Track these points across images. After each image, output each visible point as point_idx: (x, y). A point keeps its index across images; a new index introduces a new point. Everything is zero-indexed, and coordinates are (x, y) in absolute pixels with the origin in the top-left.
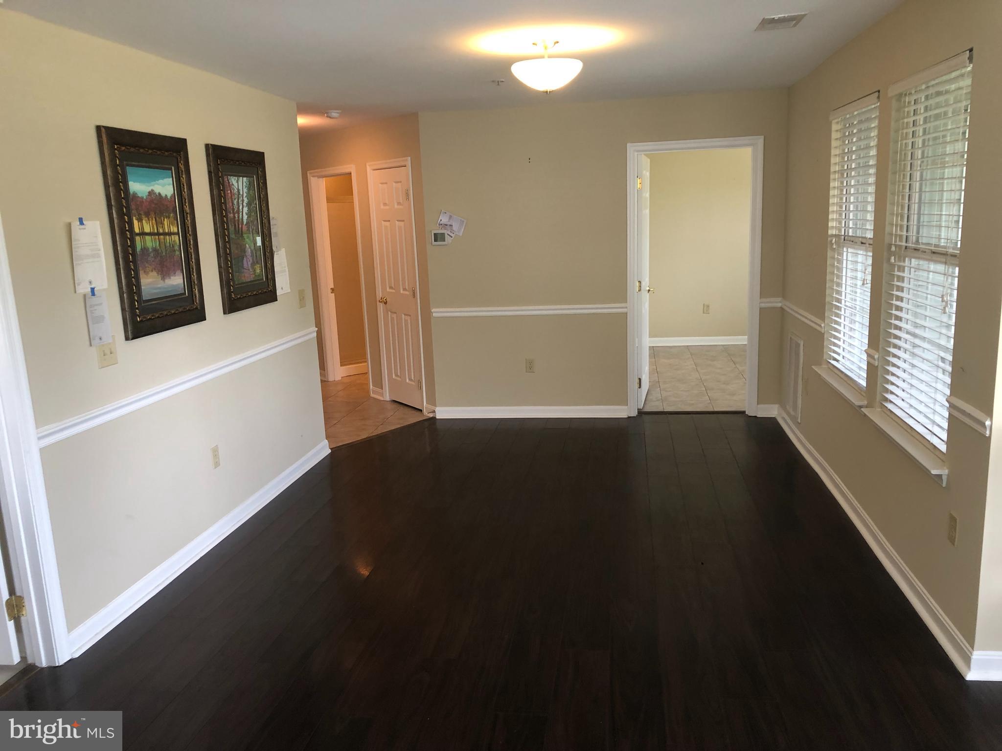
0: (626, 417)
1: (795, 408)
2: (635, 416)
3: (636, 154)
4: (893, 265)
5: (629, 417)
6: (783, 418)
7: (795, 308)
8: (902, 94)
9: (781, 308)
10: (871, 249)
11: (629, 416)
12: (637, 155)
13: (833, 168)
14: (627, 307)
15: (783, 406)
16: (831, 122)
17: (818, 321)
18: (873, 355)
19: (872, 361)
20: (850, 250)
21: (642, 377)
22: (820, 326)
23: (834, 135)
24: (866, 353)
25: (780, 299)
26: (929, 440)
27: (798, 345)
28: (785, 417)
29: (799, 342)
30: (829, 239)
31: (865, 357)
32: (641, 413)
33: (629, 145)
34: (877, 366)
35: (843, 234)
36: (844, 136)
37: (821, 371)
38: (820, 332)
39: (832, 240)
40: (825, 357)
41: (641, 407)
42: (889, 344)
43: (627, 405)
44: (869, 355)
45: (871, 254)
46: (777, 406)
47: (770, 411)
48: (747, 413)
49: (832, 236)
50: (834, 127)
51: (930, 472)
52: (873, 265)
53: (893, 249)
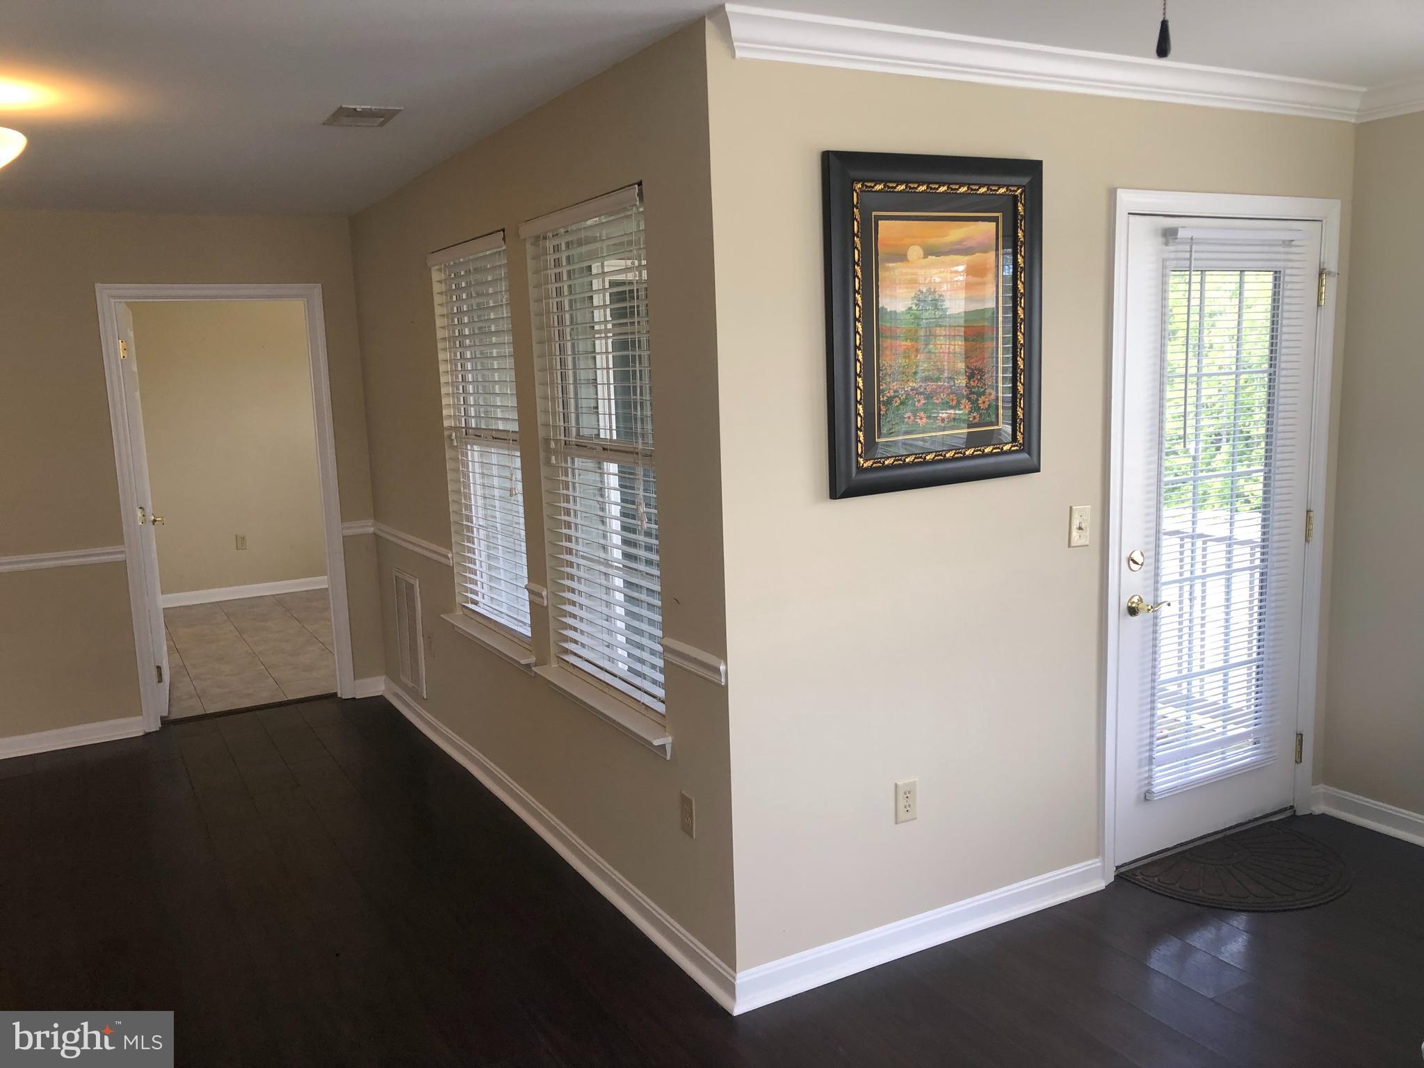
0: (141, 734)
1: (416, 677)
2: (158, 729)
3: (113, 301)
4: (555, 467)
5: (147, 735)
6: (396, 695)
7: (403, 535)
8: (540, 237)
9: (374, 534)
10: (518, 447)
11: (148, 731)
12: (115, 302)
13: (440, 334)
14: (122, 552)
15: (393, 676)
16: (430, 269)
17: (442, 550)
18: (539, 591)
19: (537, 600)
20: (476, 448)
21: (162, 663)
22: (447, 557)
23: (437, 288)
24: (527, 589)
25: (370, 522)
26: (639, 699)
27: (410, 587)
28: (398, 692)
29: (412, 581)
30: (446, 433)
31: (526, 595)
32: (165, 722)
33: (98, 286)
34: (547, 606)
35: (463, 425)
36: (450, 290)
37: (456, 619)
38: (448, 566)
39: (451, 435)
40: (458, 599)
41: (165, 714)
42: (563, 575)
43: (142, 714)
44: (531, 592)
45: (518, 454)
46: (383, 678)
47: (375, 686)
48: (339, 696)
49: (450, 428)
50: (436, 276)
51: (650, 744)
52: (523, 469)
53: (553, 445)
